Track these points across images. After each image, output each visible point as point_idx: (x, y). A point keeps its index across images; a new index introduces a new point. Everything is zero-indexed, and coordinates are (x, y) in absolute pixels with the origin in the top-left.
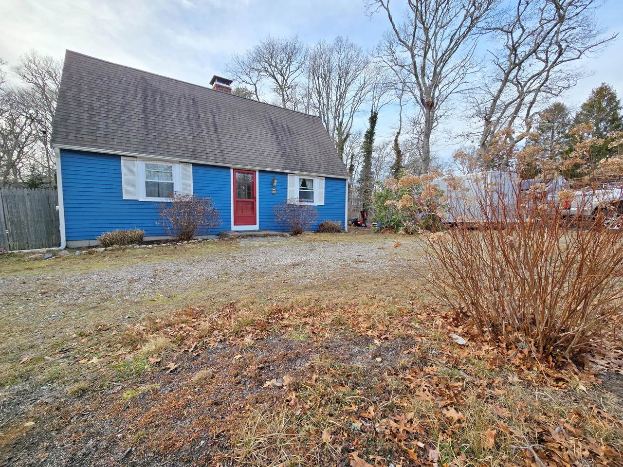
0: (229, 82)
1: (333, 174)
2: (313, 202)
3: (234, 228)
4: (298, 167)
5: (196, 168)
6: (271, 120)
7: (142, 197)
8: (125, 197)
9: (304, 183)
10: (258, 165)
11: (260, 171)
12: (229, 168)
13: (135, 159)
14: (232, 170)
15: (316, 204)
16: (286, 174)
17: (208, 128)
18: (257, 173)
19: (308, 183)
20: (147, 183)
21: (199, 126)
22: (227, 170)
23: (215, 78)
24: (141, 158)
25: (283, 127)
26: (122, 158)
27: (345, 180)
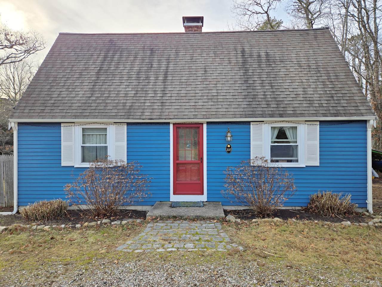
0: (200, 19)
1: (336, 115)
2: (297, 161)
3: (174, 198)
4: (268, 111)
5: (130, 127)
6: (243, 52)
7: (78, 164)
8: (63, 164)
9: (281, 134)
10: (204, 117)
11: (208, 123)
12: (168, 123)
13: (73, 124)
14: (171, 126)
15: (301, 164)
16: (249, 123)
17: (157, 78)
18: (205, 126)
19: (288, 133)
20: (83, 147)
21: (147, 78)
22: (165, 127)
23: (187, 19)
24: (78, 123)
25: (259, 56)
26: (62, 125)
27: (365, 122)
